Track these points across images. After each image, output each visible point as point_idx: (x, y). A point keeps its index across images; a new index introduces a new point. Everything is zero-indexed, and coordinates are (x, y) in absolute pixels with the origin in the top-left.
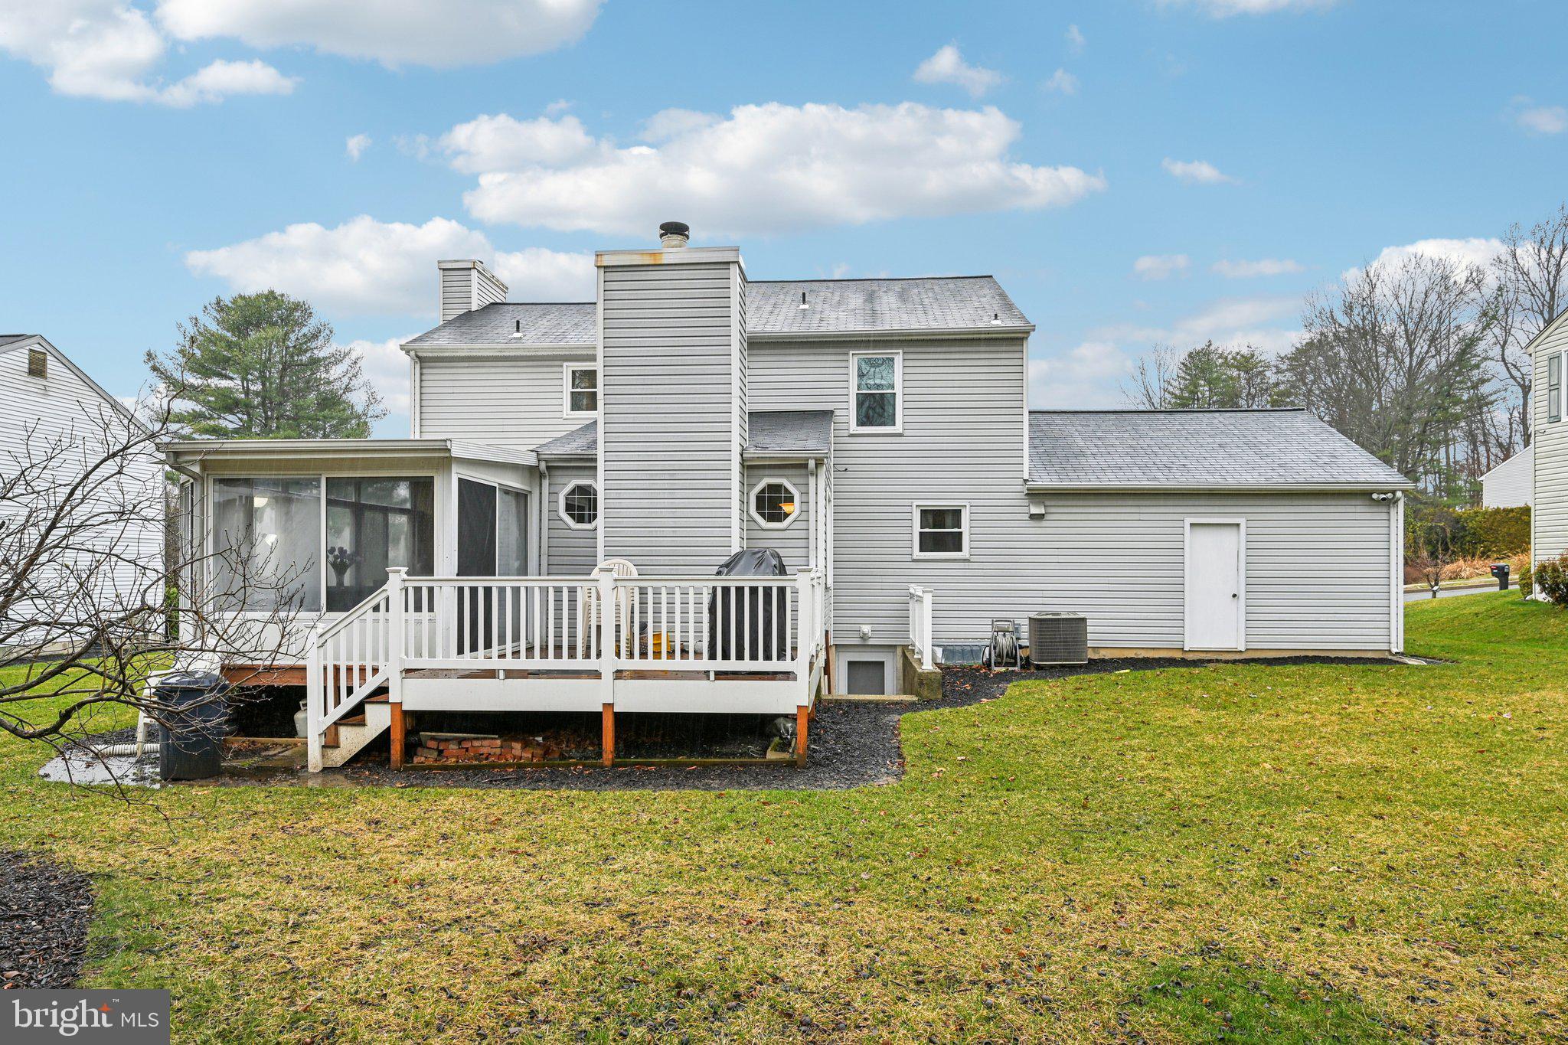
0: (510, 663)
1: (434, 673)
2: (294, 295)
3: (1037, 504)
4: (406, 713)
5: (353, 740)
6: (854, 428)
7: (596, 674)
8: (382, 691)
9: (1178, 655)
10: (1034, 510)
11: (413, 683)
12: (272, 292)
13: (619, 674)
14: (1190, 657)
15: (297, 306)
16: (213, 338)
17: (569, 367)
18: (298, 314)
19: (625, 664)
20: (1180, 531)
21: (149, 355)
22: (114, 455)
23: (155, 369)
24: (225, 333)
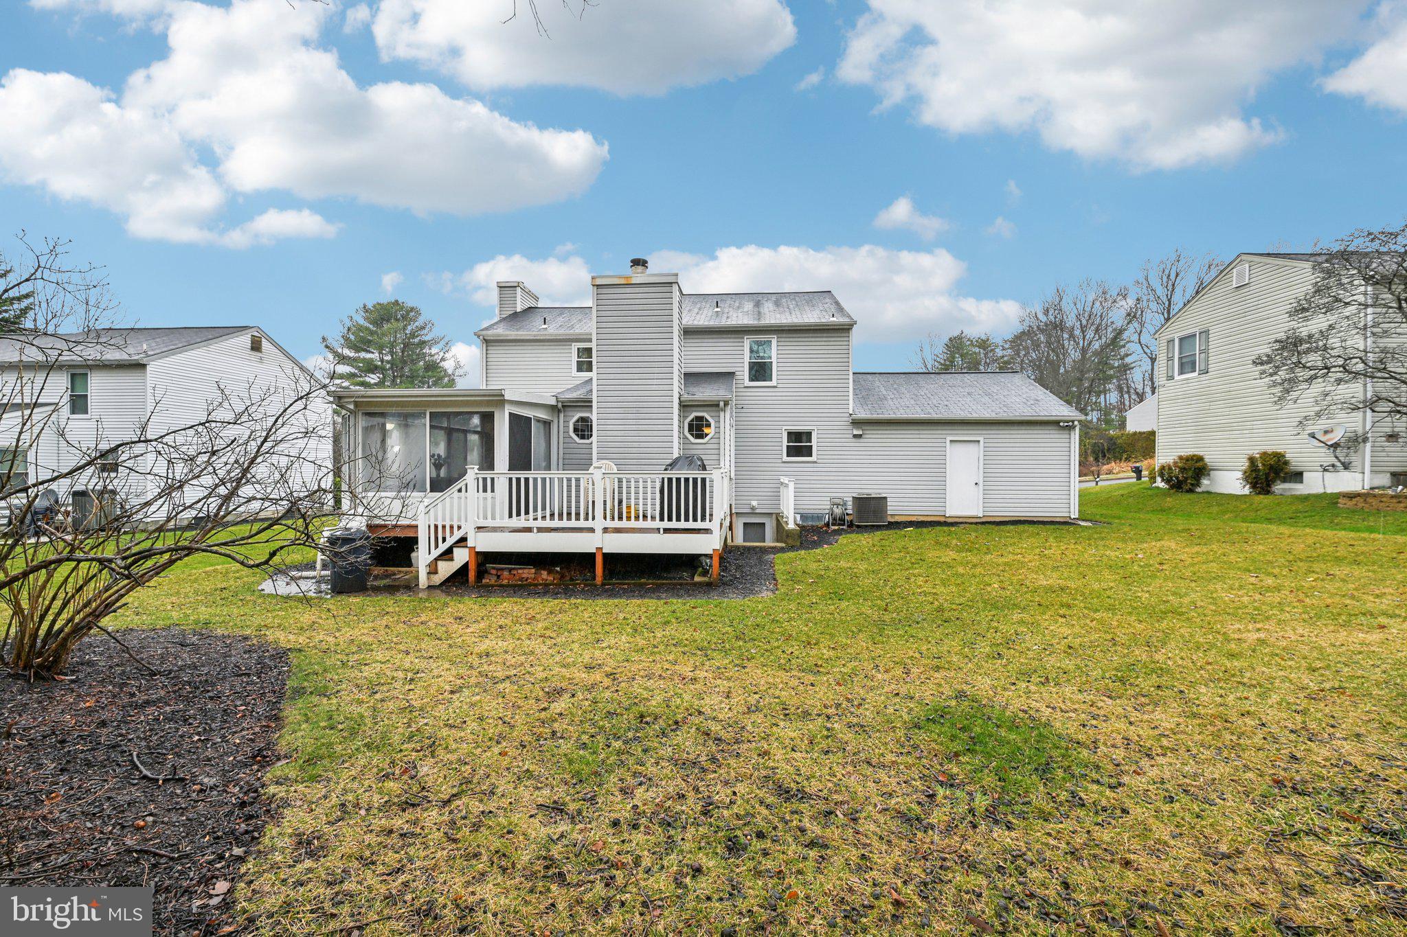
0: (540, 523)
1: (494, 529)
2: (410, 303)
3: (858, 428)
4: (478, 553)
5: (446, 569)
6: (747, 383)
7: (592, 530)
8: (463, 540)
9: (942, 519)
10: (856, 432)
11: (481, 535)
12: (397, 301)
13: (606, 530)
14: (950, 520)
15: (412, 309)
16: (360, 328)
17: (575, 347)
18: (412, 314)
19: (609, 524)
20: (943, 445)
21: (324, 338)
22: (302, 398)
23: (327, 347)
24: (368, 325)
